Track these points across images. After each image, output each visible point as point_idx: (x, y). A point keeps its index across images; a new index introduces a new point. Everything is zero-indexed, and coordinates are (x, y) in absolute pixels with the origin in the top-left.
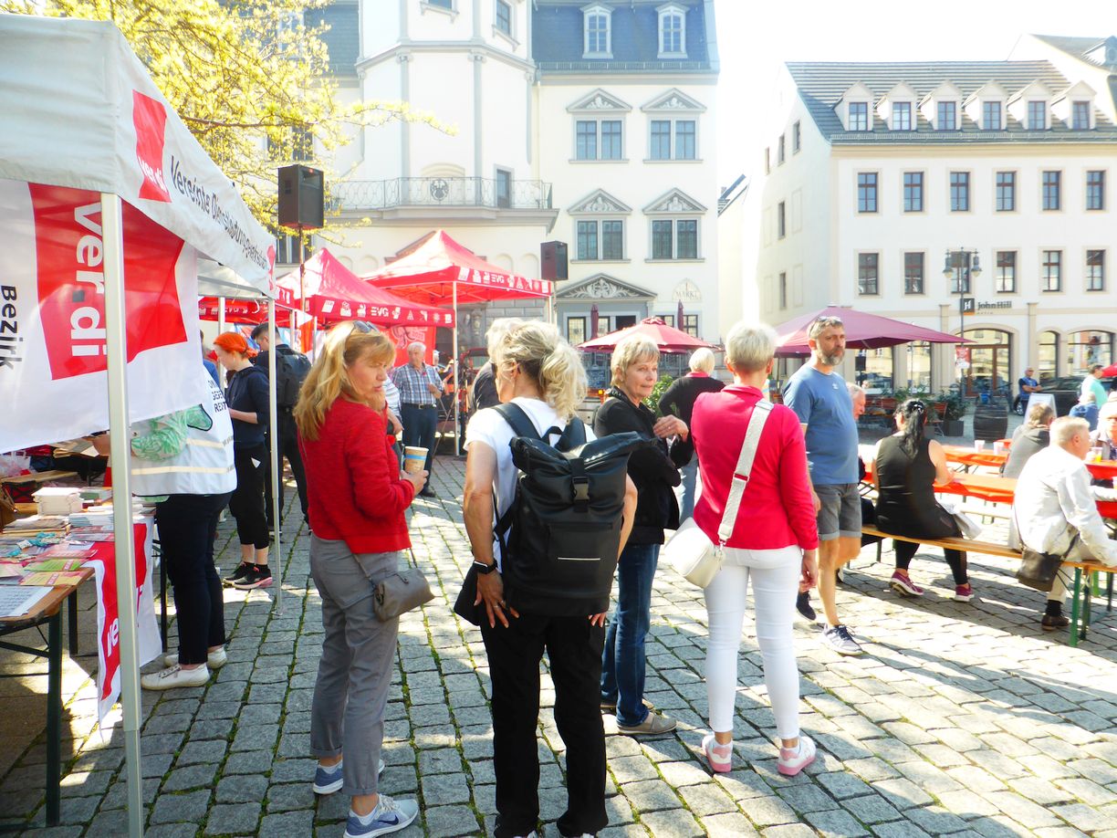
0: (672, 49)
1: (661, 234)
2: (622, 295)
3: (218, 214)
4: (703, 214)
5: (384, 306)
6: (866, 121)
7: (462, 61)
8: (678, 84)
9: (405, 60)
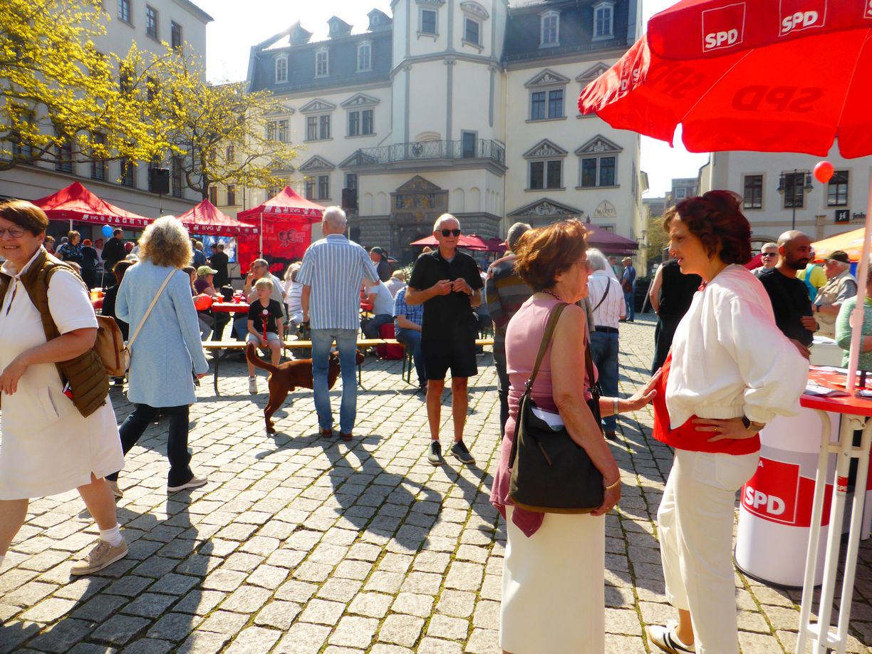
0: (603, 33)
1: (588, 168)
2: (560, 213)
4: (620, 152)
7: (439, 67)
8: (604, 59)
9: (408, 70)
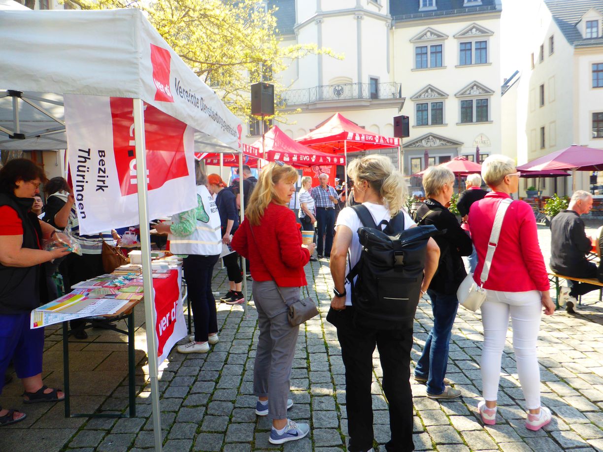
0: (472, 0)
1: (466, 108)
2: (443, 144)
3: (204, 108)
4: (492, 95)
5: (307, 155)
6: (597, 32)
7: (350, 20)
8: (477, 20)
9: (320, 22)
